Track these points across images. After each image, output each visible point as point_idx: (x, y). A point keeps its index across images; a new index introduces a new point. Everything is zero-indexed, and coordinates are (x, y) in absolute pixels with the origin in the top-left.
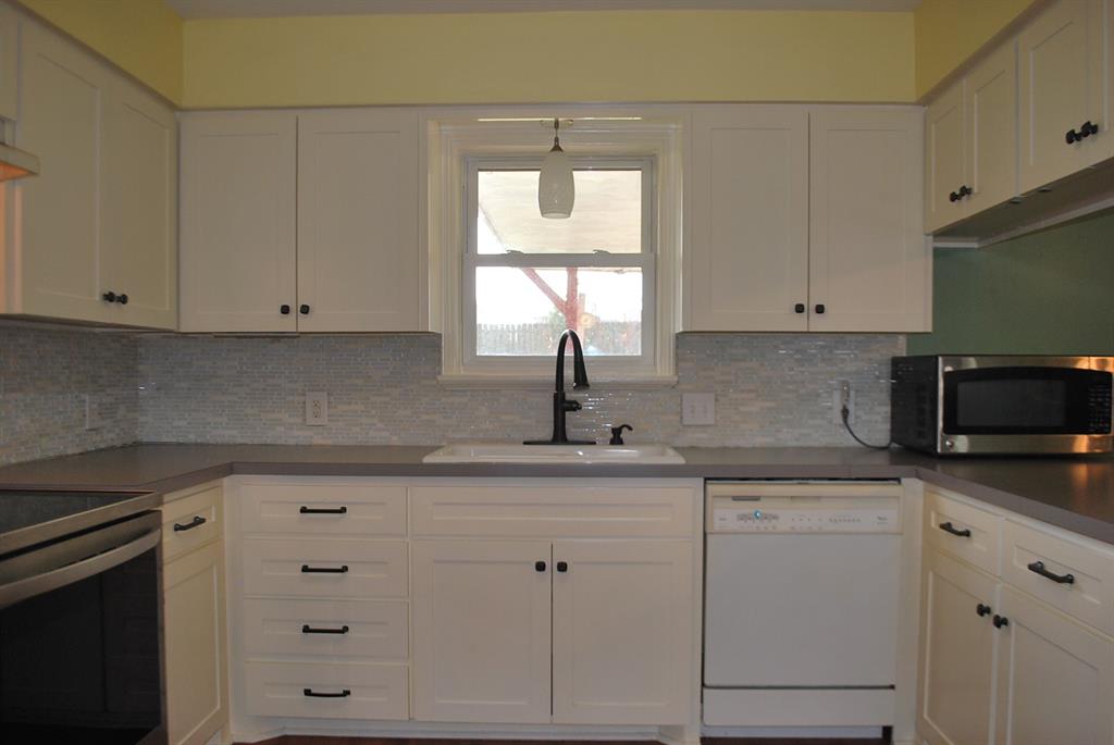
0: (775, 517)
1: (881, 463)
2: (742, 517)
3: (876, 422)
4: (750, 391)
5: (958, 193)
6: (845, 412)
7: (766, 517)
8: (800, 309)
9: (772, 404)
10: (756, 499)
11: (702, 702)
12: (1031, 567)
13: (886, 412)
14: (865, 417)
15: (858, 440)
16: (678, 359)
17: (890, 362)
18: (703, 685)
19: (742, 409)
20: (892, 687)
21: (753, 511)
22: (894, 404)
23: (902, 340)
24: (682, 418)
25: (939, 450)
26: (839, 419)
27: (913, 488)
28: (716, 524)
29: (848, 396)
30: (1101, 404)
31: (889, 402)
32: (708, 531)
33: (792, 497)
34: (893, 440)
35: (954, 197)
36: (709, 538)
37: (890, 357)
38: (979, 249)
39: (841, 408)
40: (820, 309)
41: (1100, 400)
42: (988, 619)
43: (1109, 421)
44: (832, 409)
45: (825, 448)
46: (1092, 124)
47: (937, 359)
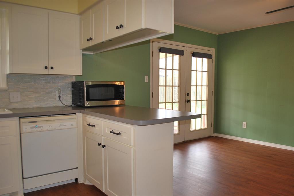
0: (42, 127)
1: (70, 110)
2: (32, 128)
3: (68, 99)
4: (31, 91)
5: (89, 39)
6: (59, 97)
7: (39, 127)
8: (46, 68)
9: (38, 95)
10: (36, 122)
11: (23, 183)
12: (111, 132)
13: (71, 97)
14: (64, 98)
15: (64, 104)
16: (8, 82)
17: (71, 83)
18: (23, 178)
19: (29, 97)
20: (77, 168)
21: (35, 126)
22: (73, 94)
23: (74, 77)
24: (10, 100)
25: (85, 106)
26: (58, 99)
27: (79, 116)
28: (24, 130)
29: (60, 92)
30: (122, 93)
31: (71, 94)
32: (22, 132)
33: (47, 121)
34: (73, 104)
35: (88, 40)
36: (22, 135)
38: (93, 55)
39: (58, 95)
40: (52, 68)
41: (122, 92)
42: (101, 146)
43: (124, 97)
44: (56, 96)
45: (54, 107)
46: (122, 25)
47: (84, 82)
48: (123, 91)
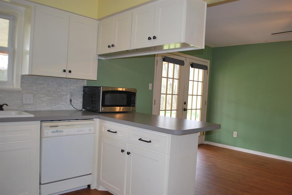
0: (62, 131)
2: (53, 132)
3: (79, 103)
4: (44, 94)
6: (71, 101)
7: (60, 132)
8: (65, 71)
9: (50, 98)
10: (57, 126)
11: (40, 189)
13: (81, 101)
14: (75, 102)
15: (74, 108)
16: (22, 83)
17: (83, 87)
18: (40, 184)
19: (42, 99)
20: (91, 174)
21: (56, 130)
22: (83, 99)
24: (22, 102)
25: (100, 111)
26: (69, 102)
28: (45, 134)
29: (72, 96)
30: (133, 100)
32: (42, 137)
33: (67, 125)
34: (83, 108)
35: (109, 47)
37: (83, 86)
38: (105, 60)
39: (70, 99)
40: (70, 72)
42: (125, 153)
43: (135, 104)
44: (67, 99)
45: (65, 110)
46: (156, 36)
47: (101, 87)
48: (134, 98)
